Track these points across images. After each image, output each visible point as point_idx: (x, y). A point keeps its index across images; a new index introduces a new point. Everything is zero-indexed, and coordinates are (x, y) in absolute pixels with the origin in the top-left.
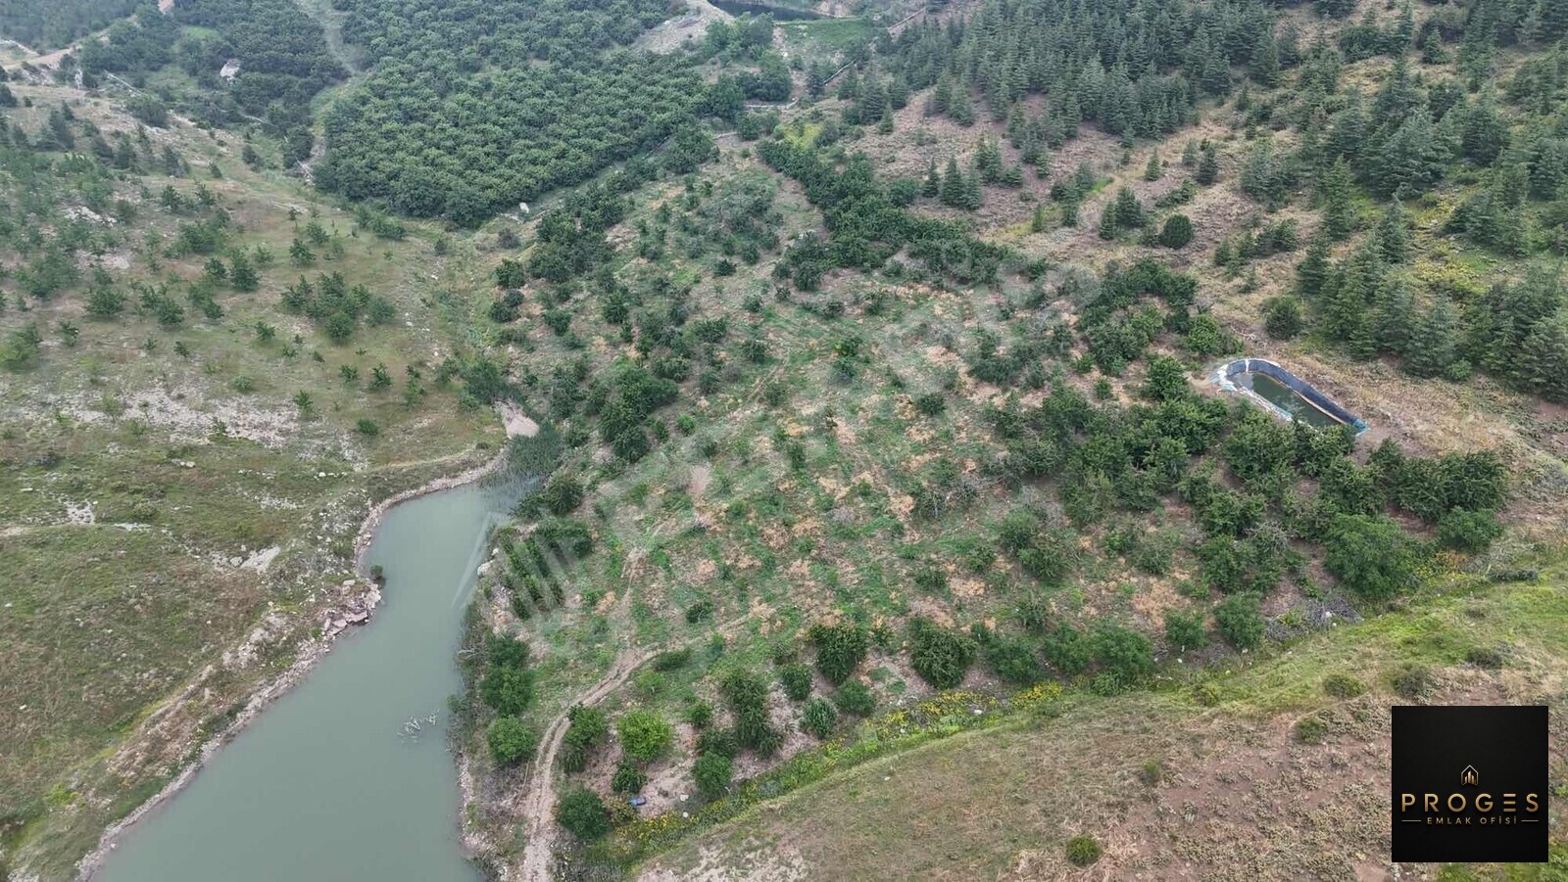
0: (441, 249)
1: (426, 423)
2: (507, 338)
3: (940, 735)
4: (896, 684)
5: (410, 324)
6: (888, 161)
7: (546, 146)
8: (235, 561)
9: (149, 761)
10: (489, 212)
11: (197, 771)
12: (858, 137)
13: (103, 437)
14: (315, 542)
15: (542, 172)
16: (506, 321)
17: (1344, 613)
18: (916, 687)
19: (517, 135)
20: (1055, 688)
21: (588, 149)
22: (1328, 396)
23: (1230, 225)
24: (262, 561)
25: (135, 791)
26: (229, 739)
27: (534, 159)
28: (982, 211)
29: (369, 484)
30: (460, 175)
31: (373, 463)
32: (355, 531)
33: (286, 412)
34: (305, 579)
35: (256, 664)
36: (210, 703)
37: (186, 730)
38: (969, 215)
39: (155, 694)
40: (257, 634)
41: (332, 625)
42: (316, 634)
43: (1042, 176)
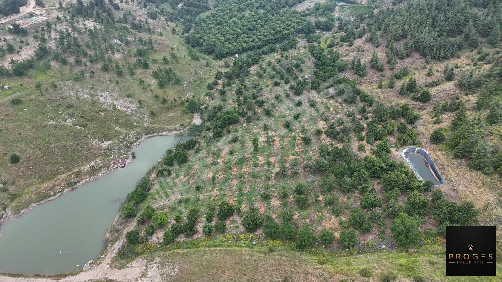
0: (207, 65)
1: (171, 115)
2: (207, 95)
3: (238, 246)
4: (237, 226)
5: (185, 85)
6: (345, 56)
7: (249, 37)
8: (99, 143)
9: (50, 190)
10: (225, 55)
11: (60, 196)
12: (341, 46)
13: (86, 102)
14: (121, 142)
15: (244, 45)
16: (210, 89)
17: (390, 248)
18: (242, 229)
19: (244, 33)
20: (280, 242)
21: (261, 40)
22: (437, 168)
23: (447, 97)
24: (106, 144)
25: (43, 197)
26: (73, 189)
27: (245, 41)
28: (365, 78)
29: (145, 129)
30: (223, 43)
31: (151, 123)
32: (135, 141)
33: (136, 105)
34: (114, 152)
35: (89, 171)
36: (72, 178)
37: (63, 184)
38: (360, 78)
39: (63, 173)
40: (92, 164)
41: (113, 166)
42: (108, 168)
43: (391, 69)
